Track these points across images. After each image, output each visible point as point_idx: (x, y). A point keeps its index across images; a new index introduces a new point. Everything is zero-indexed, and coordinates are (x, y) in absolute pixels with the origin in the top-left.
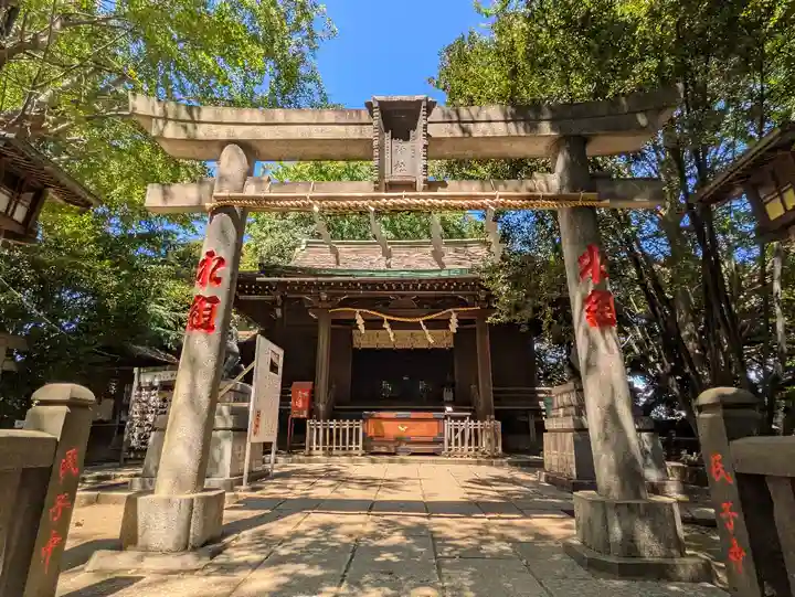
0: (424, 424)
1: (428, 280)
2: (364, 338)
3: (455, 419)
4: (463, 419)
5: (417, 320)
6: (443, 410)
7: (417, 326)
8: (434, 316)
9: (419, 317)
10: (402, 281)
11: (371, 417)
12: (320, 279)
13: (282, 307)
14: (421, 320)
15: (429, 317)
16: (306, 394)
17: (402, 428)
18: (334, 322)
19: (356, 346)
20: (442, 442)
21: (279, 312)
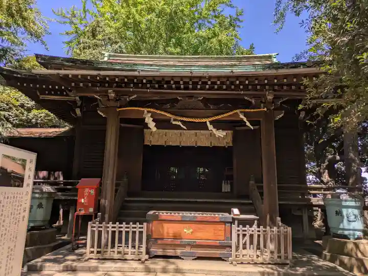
0: (210, 228)
1: (219, 78)
2: (154, 135)
3: (243, 223)
4: (250, 223)
5: (204, 120)
6: (230, 212)
7: (203, 126)
8: (220, 117)
9: (205, 118)
10: (191, 78)
11: (156, 218)
12: (102, 73)
13: (81, 107)
14: (207, 121)
15: (216, 118)
16: (92, 192)
17: (187, 231)
18: (123, 121)
19: (146, 143)
20: (231, 247)
21: (78, 111)
